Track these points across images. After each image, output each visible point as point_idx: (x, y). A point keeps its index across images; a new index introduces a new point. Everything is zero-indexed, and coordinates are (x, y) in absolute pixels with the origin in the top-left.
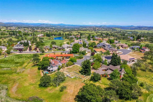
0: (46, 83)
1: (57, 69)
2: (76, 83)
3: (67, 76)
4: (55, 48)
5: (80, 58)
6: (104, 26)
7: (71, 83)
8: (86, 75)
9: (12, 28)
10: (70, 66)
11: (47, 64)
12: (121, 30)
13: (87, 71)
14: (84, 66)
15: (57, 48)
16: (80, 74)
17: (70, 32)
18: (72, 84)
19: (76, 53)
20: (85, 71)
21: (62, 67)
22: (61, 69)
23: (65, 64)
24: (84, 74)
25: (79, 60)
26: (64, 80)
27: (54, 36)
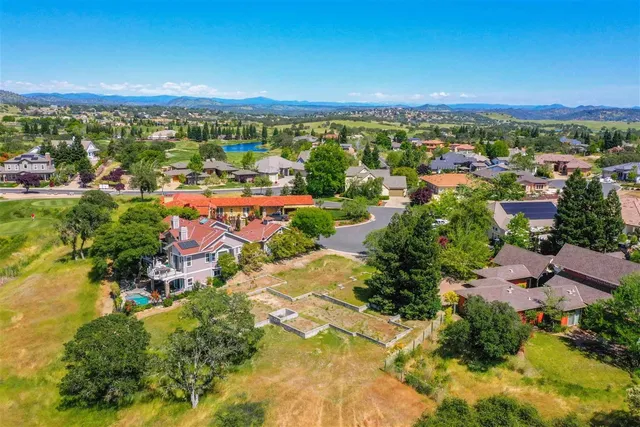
0: (107, 380)
1: (212, 275)
2: (337, 375)
3: (275, 321)
4: (219, 173)
5: (355, 217)
6: (439, 106)
7: (300, 378)
8: (404, 316)
9: (45, 110)
10: (295, 256)
11: (144, 245)
12: (514, 119)
13: (413, 287)
14: (394, 249)
15: (230, 172)
16: (363, 307)
17: (297, 126)
18: (306, 385)
19: (328, 193)
20: (399, 285)
21: (246, 262)
22: (240, 278)
23: (262, 244)
24: (389, 305)
25: (348, 226)
26: (253, 350)
27: (225, 139)
